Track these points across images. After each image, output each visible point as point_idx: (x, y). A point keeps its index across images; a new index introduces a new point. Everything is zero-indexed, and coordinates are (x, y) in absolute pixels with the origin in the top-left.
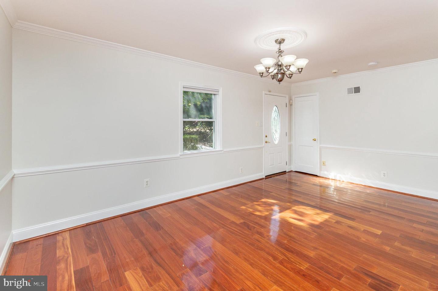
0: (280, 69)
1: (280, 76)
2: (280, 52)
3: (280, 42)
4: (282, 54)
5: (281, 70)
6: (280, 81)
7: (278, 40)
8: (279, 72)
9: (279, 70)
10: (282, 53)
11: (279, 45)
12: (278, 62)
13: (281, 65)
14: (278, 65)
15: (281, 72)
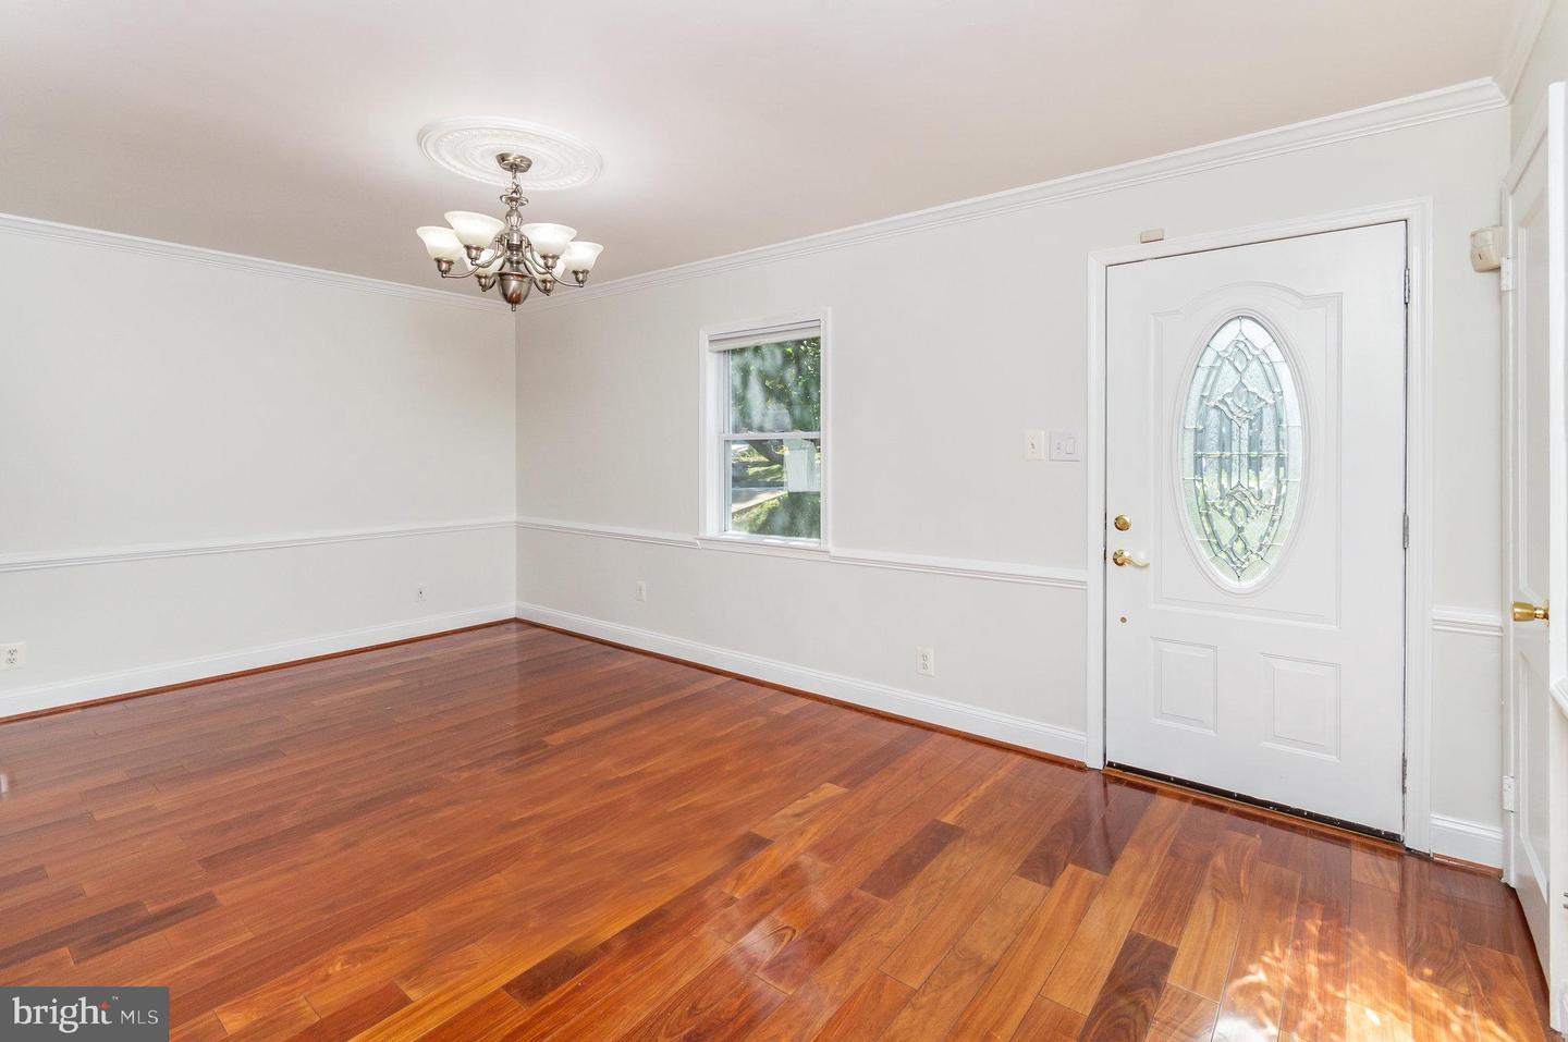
0: (515, 258)
1: (514, 284)
2: (516, 200)
3: (515, 166)
4: (522, 210)
5: (518, 263)
6: (517, 300)
7: (508, 155)
8: (512, 269)
9: (511, 263)
10: (522, 204)
11: (510, 174)
12: (508, 234)
13: (519, 247)
14: (510, 247)
15: (518, 270)
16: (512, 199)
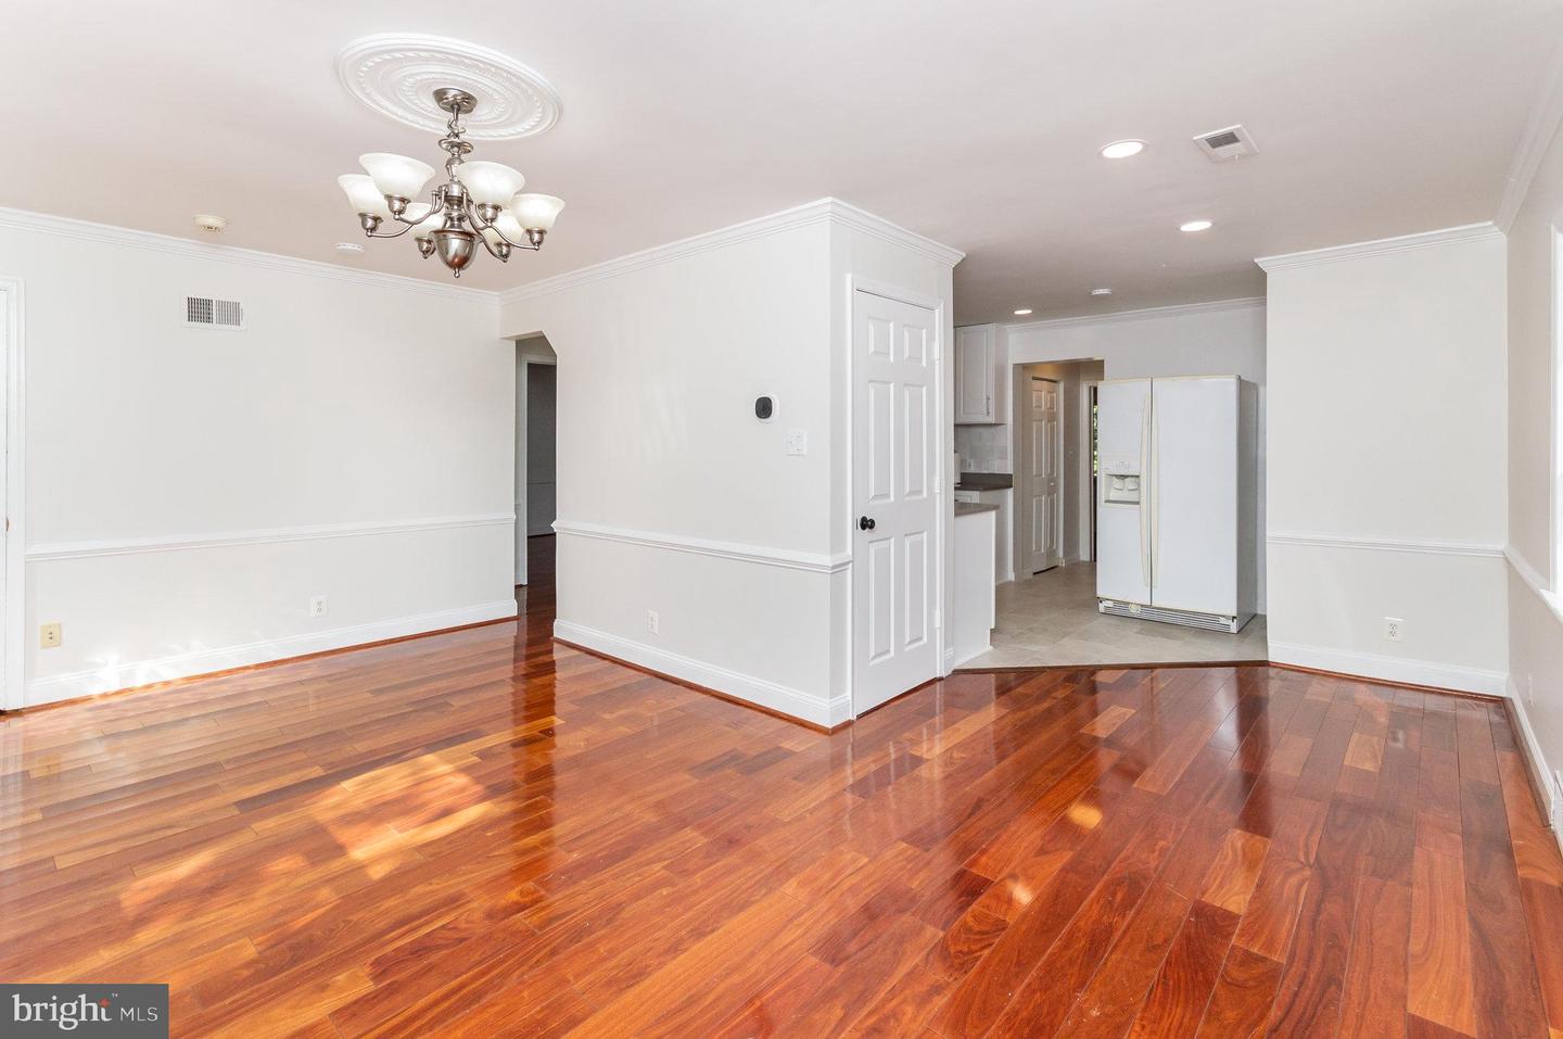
0: (455, 214)
1: (455, 244)
2: (459, 145)
3: (461, 104)
4: (463, 157)
5: (460, 219)
6: (460, 263)
7: (448, 91)
8: (452, 226)
9: (452, 219)
10: (467, 150)
11: (451, 116)
12: (447, 186)
13: (460, 201)
14: (449, 199)
15: (460, 226)
16: (453, 145)
